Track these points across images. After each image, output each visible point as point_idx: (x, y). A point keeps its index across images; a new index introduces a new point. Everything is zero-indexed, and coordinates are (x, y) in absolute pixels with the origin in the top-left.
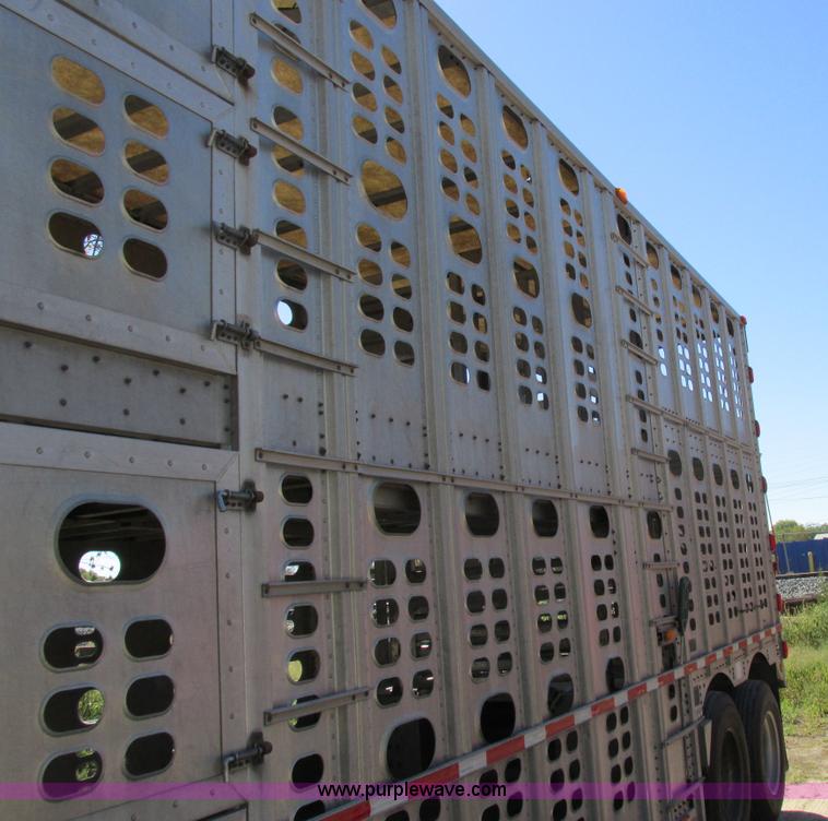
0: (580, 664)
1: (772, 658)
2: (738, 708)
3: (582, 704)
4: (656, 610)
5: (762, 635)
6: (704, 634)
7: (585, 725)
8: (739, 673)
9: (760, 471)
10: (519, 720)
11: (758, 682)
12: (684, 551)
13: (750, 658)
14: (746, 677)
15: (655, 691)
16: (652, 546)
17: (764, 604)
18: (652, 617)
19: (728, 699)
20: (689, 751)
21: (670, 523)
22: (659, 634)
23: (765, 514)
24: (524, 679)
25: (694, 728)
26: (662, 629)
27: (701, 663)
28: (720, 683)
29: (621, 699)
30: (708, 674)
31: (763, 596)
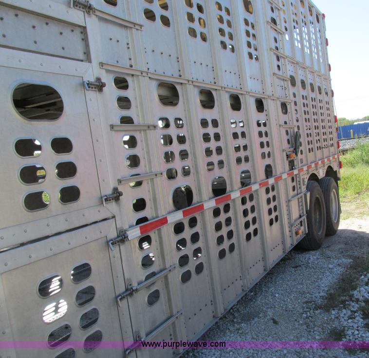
0: (253, 166)
1: (335, 168)
2: (321, 187)
3: (255, 183)
4: (286, 145)
5: (331, 158)
6: (306, 156)
7: (256, 191)
8: (321, 174)
9: (331, 87)
10: (228, 189)
11: (329, 178)
12: (297, 121)
13: (326, 167)
14: (324, 175)
15: (286, 179)
16: (284, 118)
17: (332, 145)
18: (284, 148)
19: (316, 184)
20: (300, 204)
21: (291, 108)
22: (287, 155)
23: (333, 106)
24: (230, 171)
25: (302, 194)
26: (288, 153)
27: (305, 168)
28: (313, 177)
29: (271, 181)
30: (308, 173)
31: (332, 142)
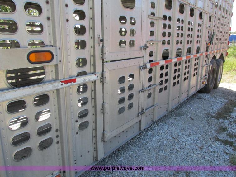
0: (193, 46)
1: (224, 55)
2: (217, 63)
3: (192, 54)
4: (207, 39)
5: (224, 49)
6: (214, 46)
7: (192, 58)
8: (218, 57)
9: (232, 11)
10: (182, 55)
11: (221, 60)
12: (214, 27)
13: (220, 54)
14: (219, 58)
15: (204, 55)
16: (209, 24)
17: (226, 43)
18: (206, 40)
19: (215, 61)
20: (207, 69)
21: (213, 19)
22: (207, 44)
23: (230, 22)
24: (184, 46)
25: (209, 65)
26: (207, 43)
27: (212, 52)
28: (214, 57)
29: (198, 55)
30: (213, 55)
31: (226, 41)
